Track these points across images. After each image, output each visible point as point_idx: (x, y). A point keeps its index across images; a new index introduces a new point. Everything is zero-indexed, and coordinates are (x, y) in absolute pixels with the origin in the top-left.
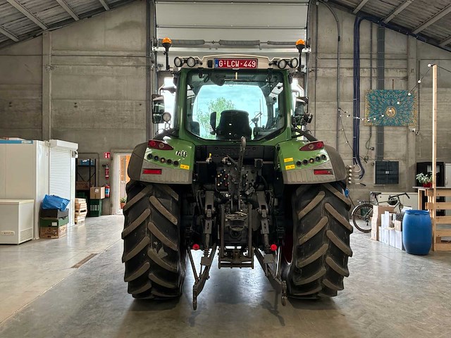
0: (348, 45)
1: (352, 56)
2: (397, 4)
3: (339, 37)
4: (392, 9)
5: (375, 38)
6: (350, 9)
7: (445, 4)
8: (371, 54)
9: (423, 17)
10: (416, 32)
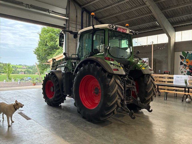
0: (79, 20)
1: (81, 24)
2: (97, 9)
3: (77, 16)
4: (95, 10)
5: (88, 19)
6: (80, 6)
7: (113, 13)
8: (86, 25)
9: (103, 15)
10: (99, 20)
